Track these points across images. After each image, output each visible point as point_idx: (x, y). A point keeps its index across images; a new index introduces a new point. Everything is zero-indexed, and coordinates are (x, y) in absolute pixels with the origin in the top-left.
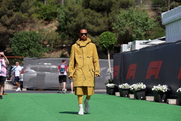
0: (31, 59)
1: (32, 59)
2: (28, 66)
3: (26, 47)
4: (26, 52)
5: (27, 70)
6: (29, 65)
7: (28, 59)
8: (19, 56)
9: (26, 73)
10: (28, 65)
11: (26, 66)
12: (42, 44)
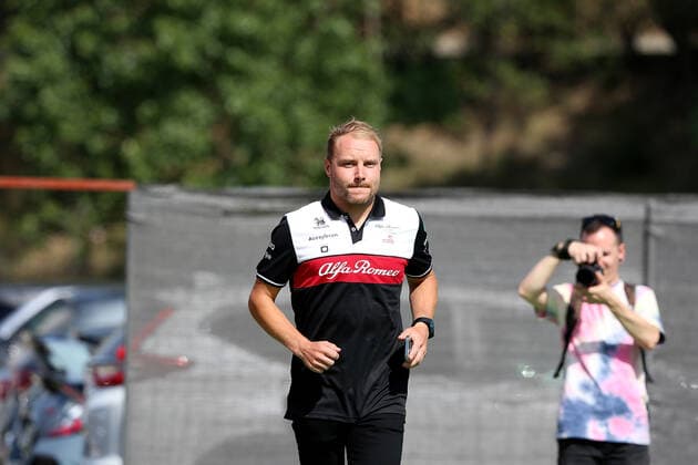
0: (228, 203)
1: (227, 213)
2: (177, 296)
3: (187, 58)
4: (185, 116)
5: (160, 344)
6: (204, 278)
7: (190, 211)
8: (92, 175)
9: (162, 384)
10: (189, 285)
11: (164, 296)
12: (373, 29)
